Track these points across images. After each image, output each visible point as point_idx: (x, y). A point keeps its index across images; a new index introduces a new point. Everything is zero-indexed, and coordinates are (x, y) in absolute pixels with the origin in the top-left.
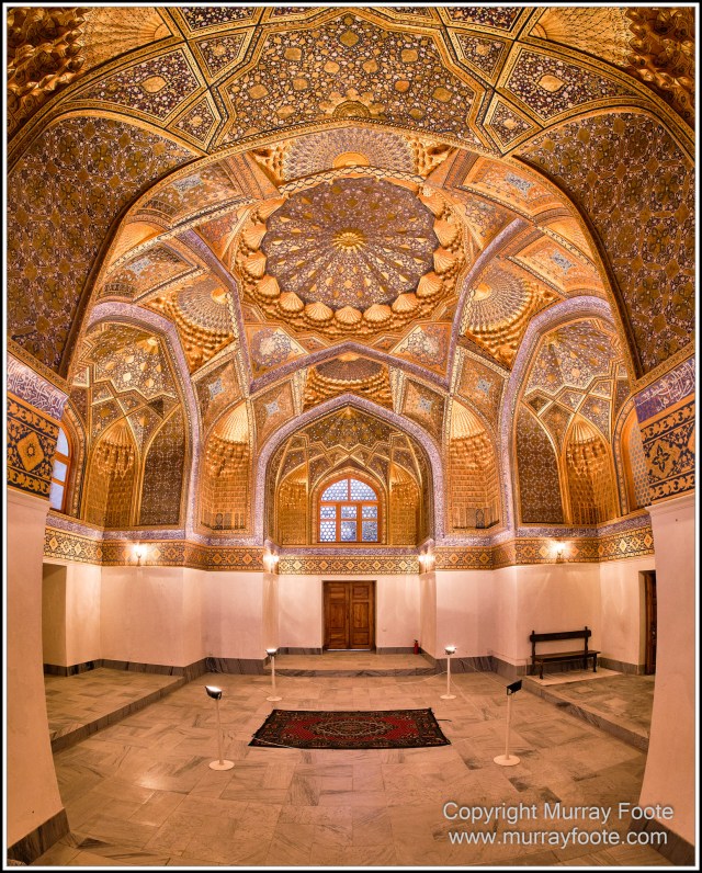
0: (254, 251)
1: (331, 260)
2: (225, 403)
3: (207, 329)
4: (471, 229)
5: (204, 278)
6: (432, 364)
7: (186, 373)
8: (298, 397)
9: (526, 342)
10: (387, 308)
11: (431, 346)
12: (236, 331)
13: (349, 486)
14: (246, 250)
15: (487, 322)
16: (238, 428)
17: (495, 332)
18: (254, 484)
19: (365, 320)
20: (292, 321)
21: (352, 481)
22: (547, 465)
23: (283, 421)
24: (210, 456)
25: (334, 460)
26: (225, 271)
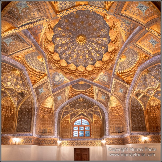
0: (50, 42)
1: (75, 48)
2: (45, 95)
3: (37, 70)
4: (122, 33)
5: (34, 51)
6: (106, 84)
7: (31, 85)
8: (67, 95)
9: (136, 75)
10: (93, 66)
11: (106, 79)
12: (47, 72)
13: (82, 121)
14: (48, 41)
15: (124, 69)
16: (49, 103)
17: (126, 72)
18: (54, 120)
19: (86, 70)
20: (64, 70)
21: (82, 119)
22: (141, 114)
23: (63, 102)
24: (40, 112)
25: (77, 114)
26: (41, 49)
